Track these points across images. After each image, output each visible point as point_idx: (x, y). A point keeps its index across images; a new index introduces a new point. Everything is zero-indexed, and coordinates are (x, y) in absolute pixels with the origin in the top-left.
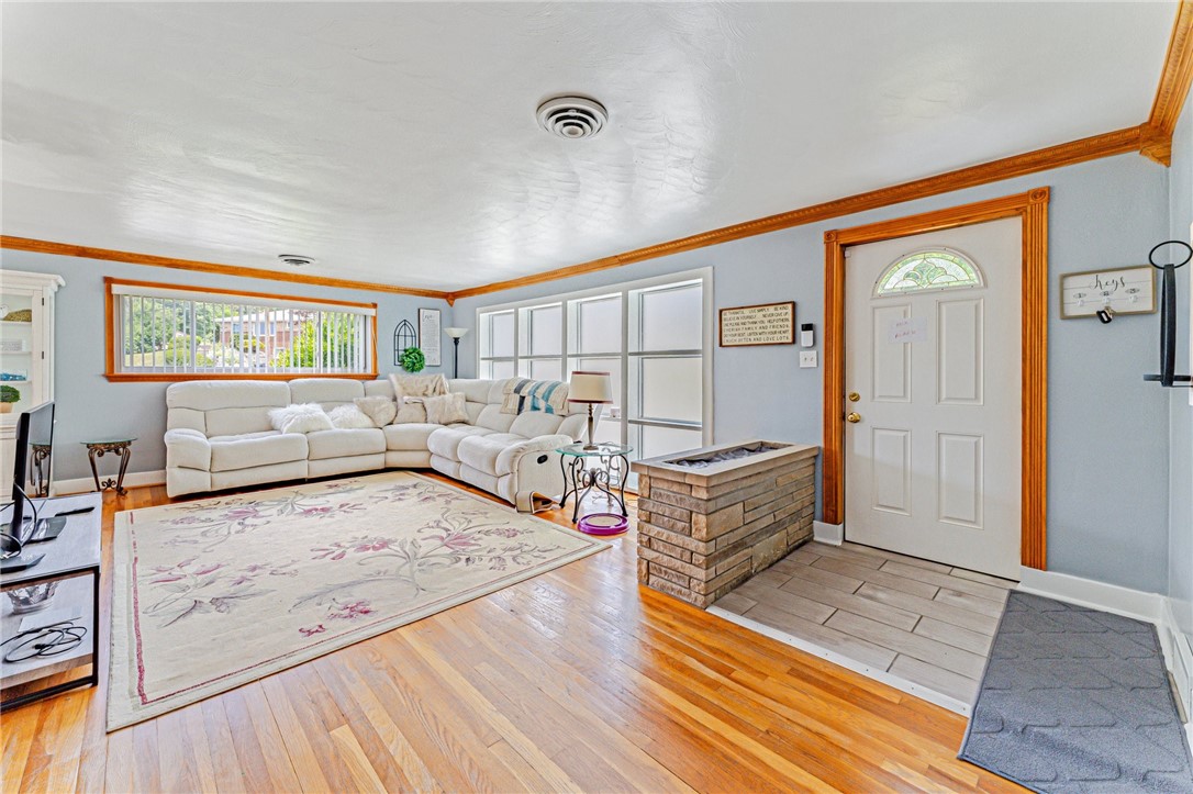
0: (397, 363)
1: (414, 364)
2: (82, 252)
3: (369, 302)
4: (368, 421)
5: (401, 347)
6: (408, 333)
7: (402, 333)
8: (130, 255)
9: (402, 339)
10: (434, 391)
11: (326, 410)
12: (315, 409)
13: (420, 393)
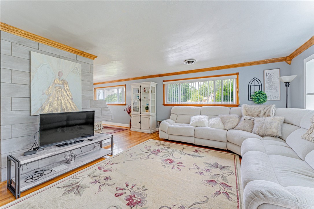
0: (250, 99)
1: (259, 99)
2: (160, 76)
3: (235, 72)
4: (221, 125)
5: (253, 90)
6: (257, 84)
7: (253, 84)
8: (167, 74)
9: (253, 88)
10: (265, 114)
11: (209, 119)
12: (204, 118)
13: (255, 115)
